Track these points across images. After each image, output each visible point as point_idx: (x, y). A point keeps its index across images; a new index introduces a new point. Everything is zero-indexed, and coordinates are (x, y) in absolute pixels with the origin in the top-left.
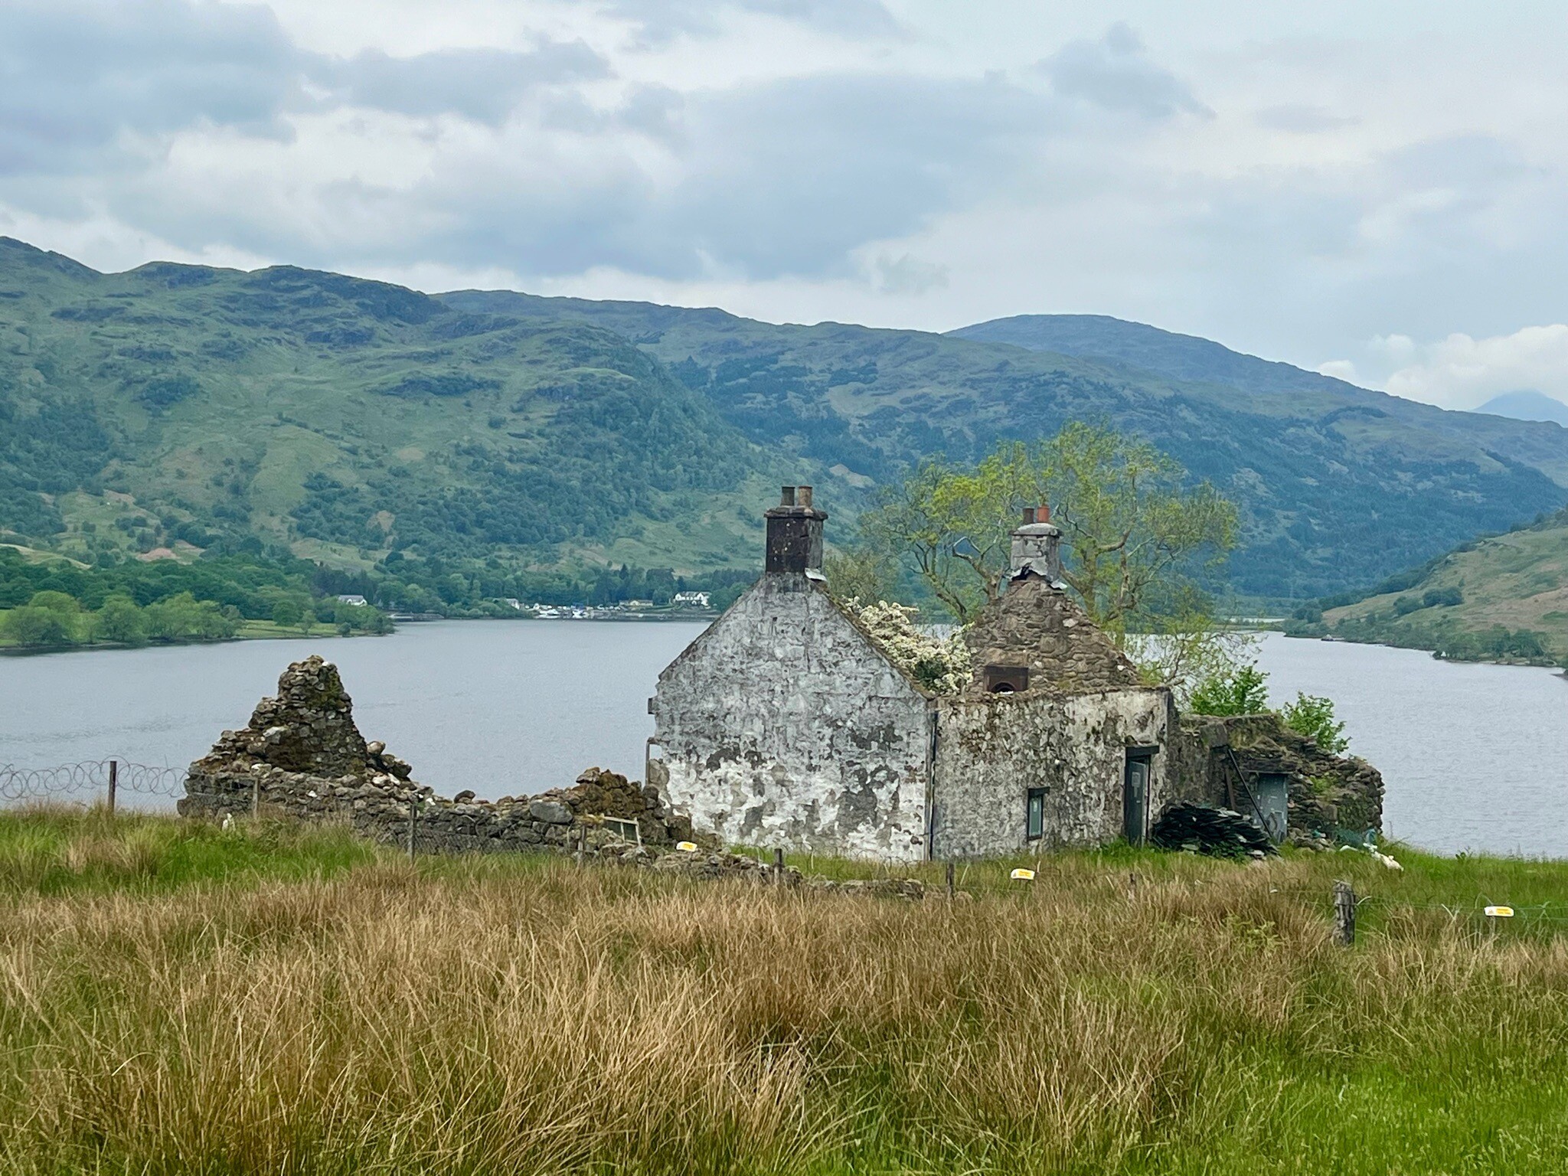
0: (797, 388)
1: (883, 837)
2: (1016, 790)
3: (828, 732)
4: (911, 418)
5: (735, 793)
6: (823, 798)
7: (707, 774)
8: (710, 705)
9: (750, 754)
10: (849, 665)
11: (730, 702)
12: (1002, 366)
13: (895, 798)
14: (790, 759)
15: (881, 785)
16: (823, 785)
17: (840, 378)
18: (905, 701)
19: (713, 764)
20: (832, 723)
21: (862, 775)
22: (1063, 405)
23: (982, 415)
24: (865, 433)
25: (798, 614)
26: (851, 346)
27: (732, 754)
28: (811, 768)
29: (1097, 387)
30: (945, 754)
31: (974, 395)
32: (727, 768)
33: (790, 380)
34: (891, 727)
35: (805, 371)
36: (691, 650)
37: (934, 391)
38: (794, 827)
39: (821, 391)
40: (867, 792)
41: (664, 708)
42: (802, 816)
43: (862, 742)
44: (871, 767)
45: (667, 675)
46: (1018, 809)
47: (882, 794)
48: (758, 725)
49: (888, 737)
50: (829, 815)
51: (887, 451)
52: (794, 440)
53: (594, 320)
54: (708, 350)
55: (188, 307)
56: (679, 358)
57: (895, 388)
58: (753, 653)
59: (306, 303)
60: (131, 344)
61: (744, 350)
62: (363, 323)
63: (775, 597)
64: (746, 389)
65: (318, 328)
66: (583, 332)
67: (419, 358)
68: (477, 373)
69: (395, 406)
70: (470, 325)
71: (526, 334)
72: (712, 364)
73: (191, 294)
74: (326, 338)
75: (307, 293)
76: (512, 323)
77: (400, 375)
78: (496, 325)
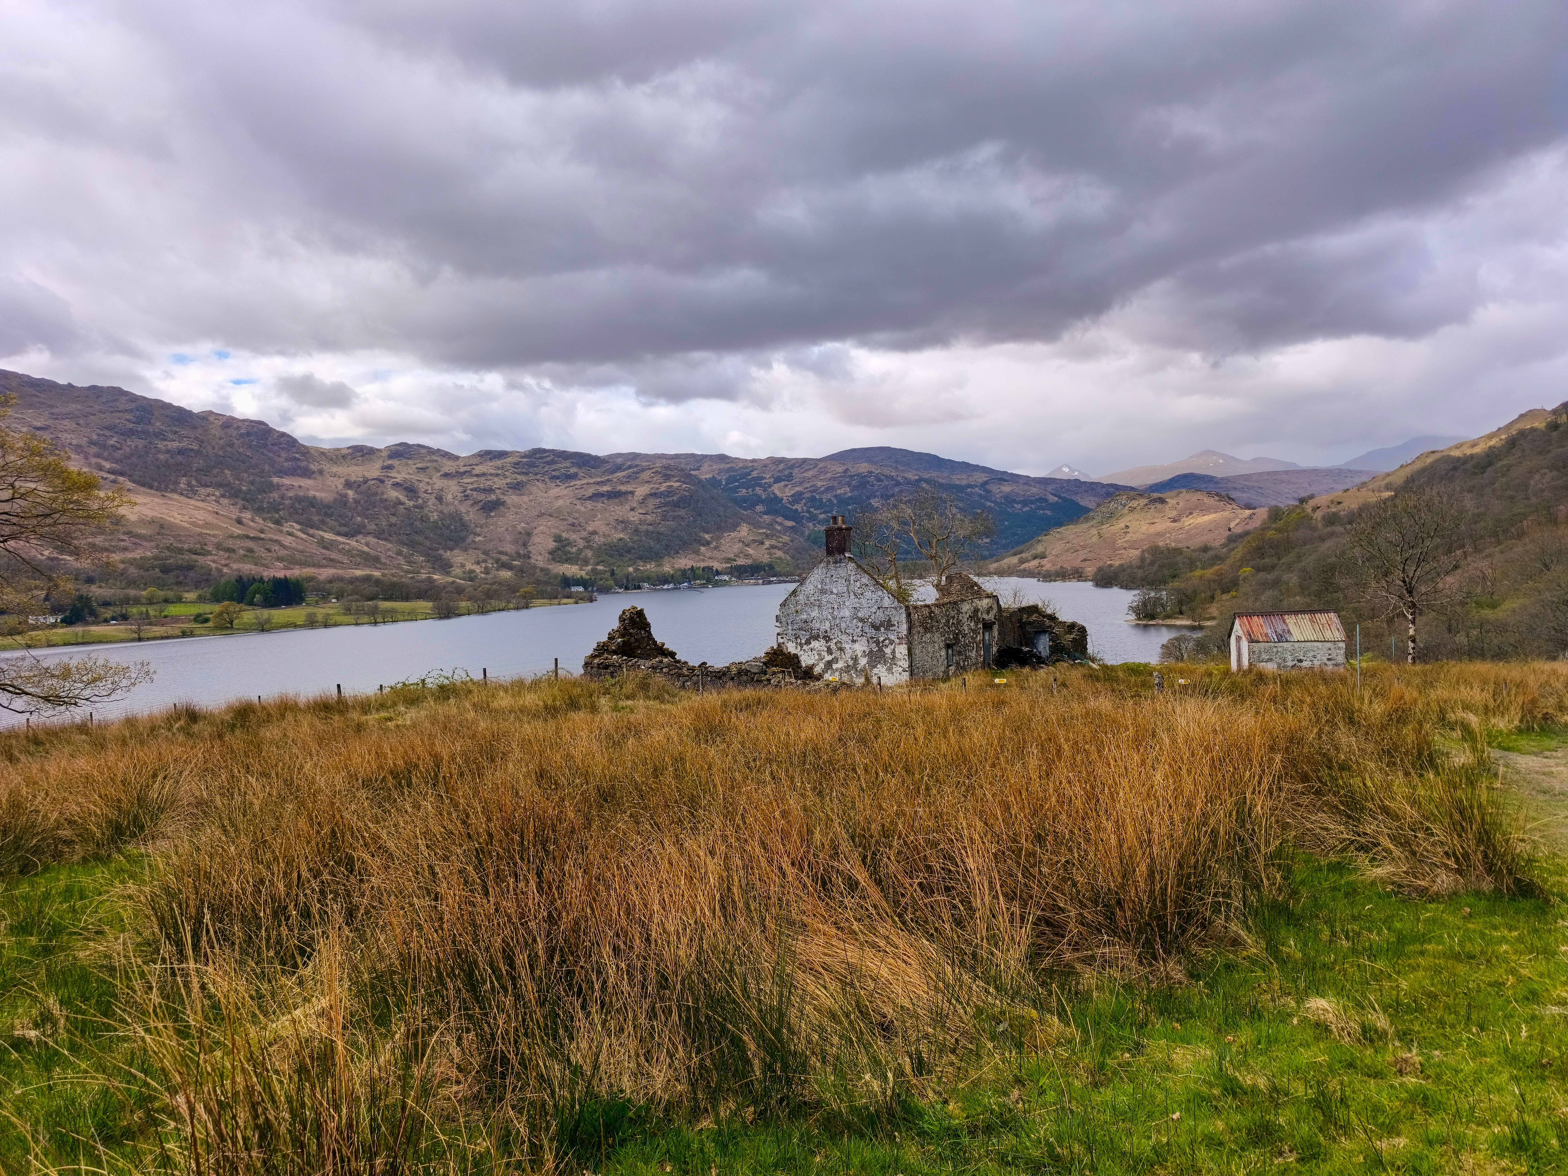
0: (760, 485)
1: (890, 670)
2: (942, 645)
3: (860, 624)
4: (808, 495)
5: (819, 655)
6: (860, 655)
7: (805, 647)
8: (804, 617)
9: (825, 637)
10: (868, 594)
11: (813, 614)
12: (846, 471)
13: (893, 652)
14: (844, 638)
15: (887, 646)
16: (860, 647)
17: (778, 480)
18: (895, 608)
19: (808, 642)
20: (861, 620)
21: (877, 643)
22: (873, 485)
23: (839, 492)
24: (790, 502)
25: (843, 573)
26: (781, 466)
27: (816, 638)
28: (854, 641)
29: (886, 476)
30: (914, 631)
31: (836, 484)
32: (815, 644)
33: (757, 482)
34: (890, 620)
35: (763, 478)
37: (819, 484)
39: (770, 486)
40: (881, 650)
41: (783, 619)
43: (877, 628)
44: (881, 639)
45: (783, 605)
46: (943, 653)
47: (888, 651)
48: (828, 624)
49: (888, 625)
51: (800, 510)
52: (760, 508)
53: (672, 463)
54: (720, 471)
55: (498, 468)
56: (708, 476)
57: (801, 483)
58: (823, 592)
59: (548, 463)
60: (475, 486)
61: (736, 471)
62: (573, 470)
63: (831, 566)
64: (738, 487)
65: (554, 473)
66: (667, 468)
67: (598, 483)
68: (623, 488)
69: (589, 505)
70: (619, 468)
71: (643, 470)
72: (723, 478)
73: (499, 463)
74: (558, 478)
75: (548, 459)
76: (637, 466)
77: (590, 491)
78: (630, 467)
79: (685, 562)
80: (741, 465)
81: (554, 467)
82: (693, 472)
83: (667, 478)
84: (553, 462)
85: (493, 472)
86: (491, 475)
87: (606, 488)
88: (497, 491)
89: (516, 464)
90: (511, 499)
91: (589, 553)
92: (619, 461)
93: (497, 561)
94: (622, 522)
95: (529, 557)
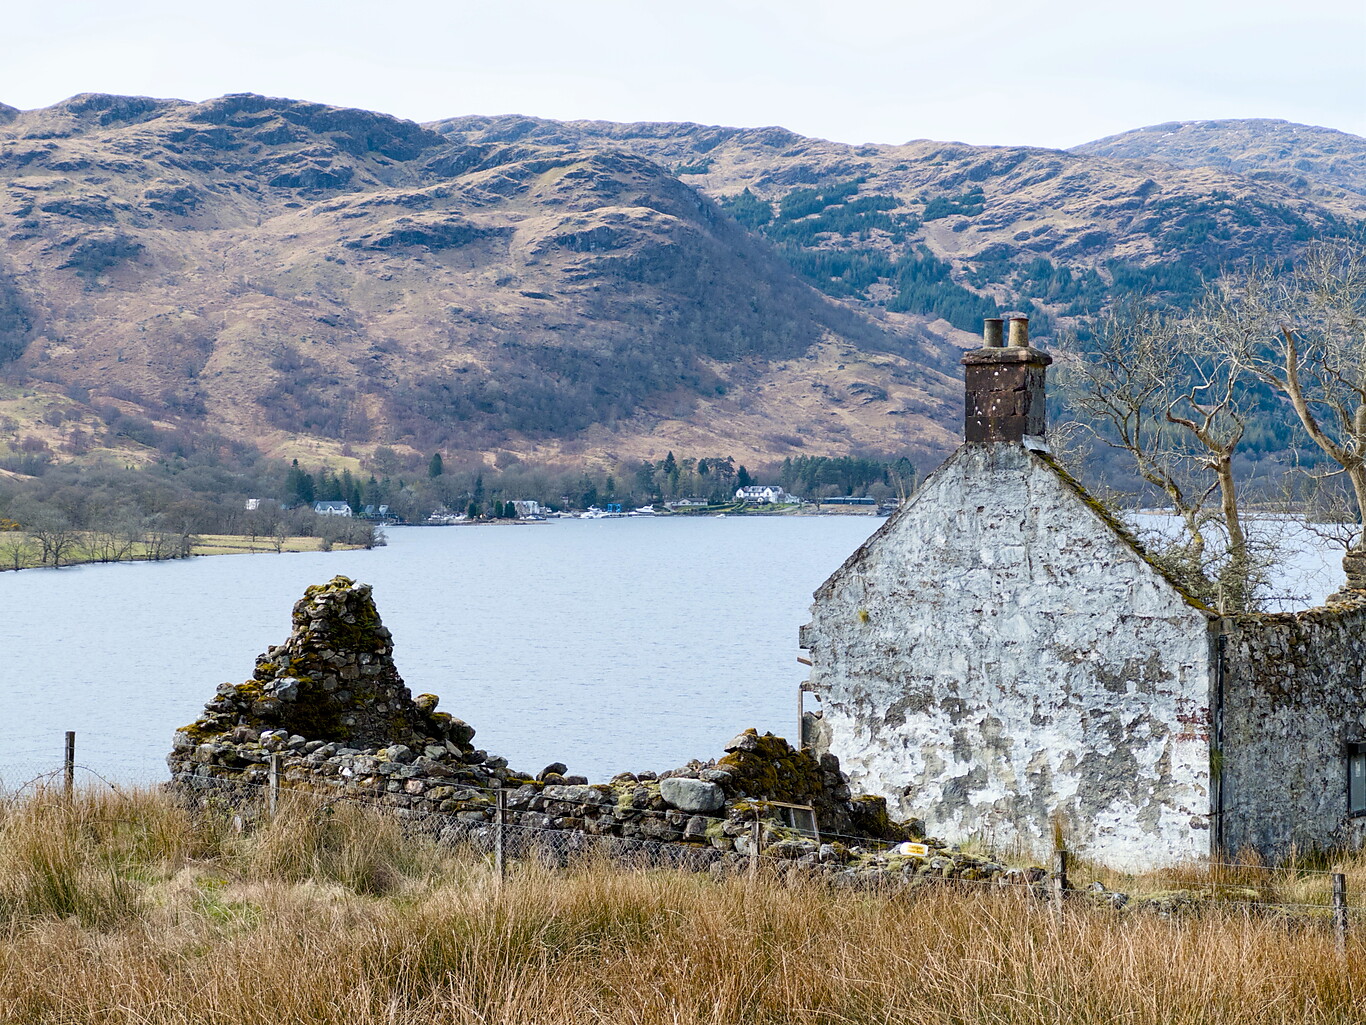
0: (885, 223)
1: (1150, 819)
2: (1331, 747)
3: (1062, 668)
4: (1028, 258)
5: (929, 757)
6: (1056, 764)
7: (886, 731)
8: (888, 635)
9: (948, 703)
10: (1092, 574)
11: (917, 628)
12: (1146, 188)
13: (1164, 761)
14: (1010, 706)
15: (1143, 743)
17: (938, 210)
18: (1175, 622)
19: (895, 717)
20: (1067, 655)
21: (1114, 729)
22: (1226, 236)
23: (1120, 251)
24: (972, 278)
25: (1012, 499)
26: (952, 168)
27: (922, 703)
28: (1039, 721)
29: (1270, 210)
30: (1235, 697)
31: (1112, 225)
32: (916, 723)
33: (874, 212)
34: (1156, 659)
35: (892, 203)
36: (860, 555)
37: (1063, 224)
38: (1015, 809)
39: (914, 227)
40: (1122, 754)
41: (824, 641)
42: (1026, 789)
43: (1115, 684)
44: (1127, 719)
45: (824, 594)
46: (1334, 772)
47: (1146, 757)
48: (960, 663)
49: (1152, 674)
50: (1066, 788)
51: (999, 301)
52: (881, 290)
53: (626, 148)
54: (769, 179)
55: (126, 149)
56: (733, 190)
57: (1009, 221)
58: (948, 558)
59: (271, 139)
60: (56, 197)
61: (814, 178)
62: (340, 162)
63: (981, 478)
64: (817, 227)
65: (285, 169)
66: (614, 162)
67: (411, 203)
68: (479, 219)
69: (382, 263)
70: (474, 159)
71: (541, 168)
72: (776, 197)
73: (128, 132)
74: (294, 182)
75: (272, 126)
76: (522, 154)
77: (387, 224)
78: (504, 157)
79: (650, 445)
80: (830, 161)
81: (286, 151)
82: (685, 179)
83: (610, 191)
84: (282, 137)
85: (109, 157)
86: (105, 166)
87: (431, 218)
88: (121, 215)
89: (175, 137)
90: (159, 237)
91: (374, 407)
92: (475, 137)
93: (112, 418)
94: (472, 317)
95: (202, 412)
